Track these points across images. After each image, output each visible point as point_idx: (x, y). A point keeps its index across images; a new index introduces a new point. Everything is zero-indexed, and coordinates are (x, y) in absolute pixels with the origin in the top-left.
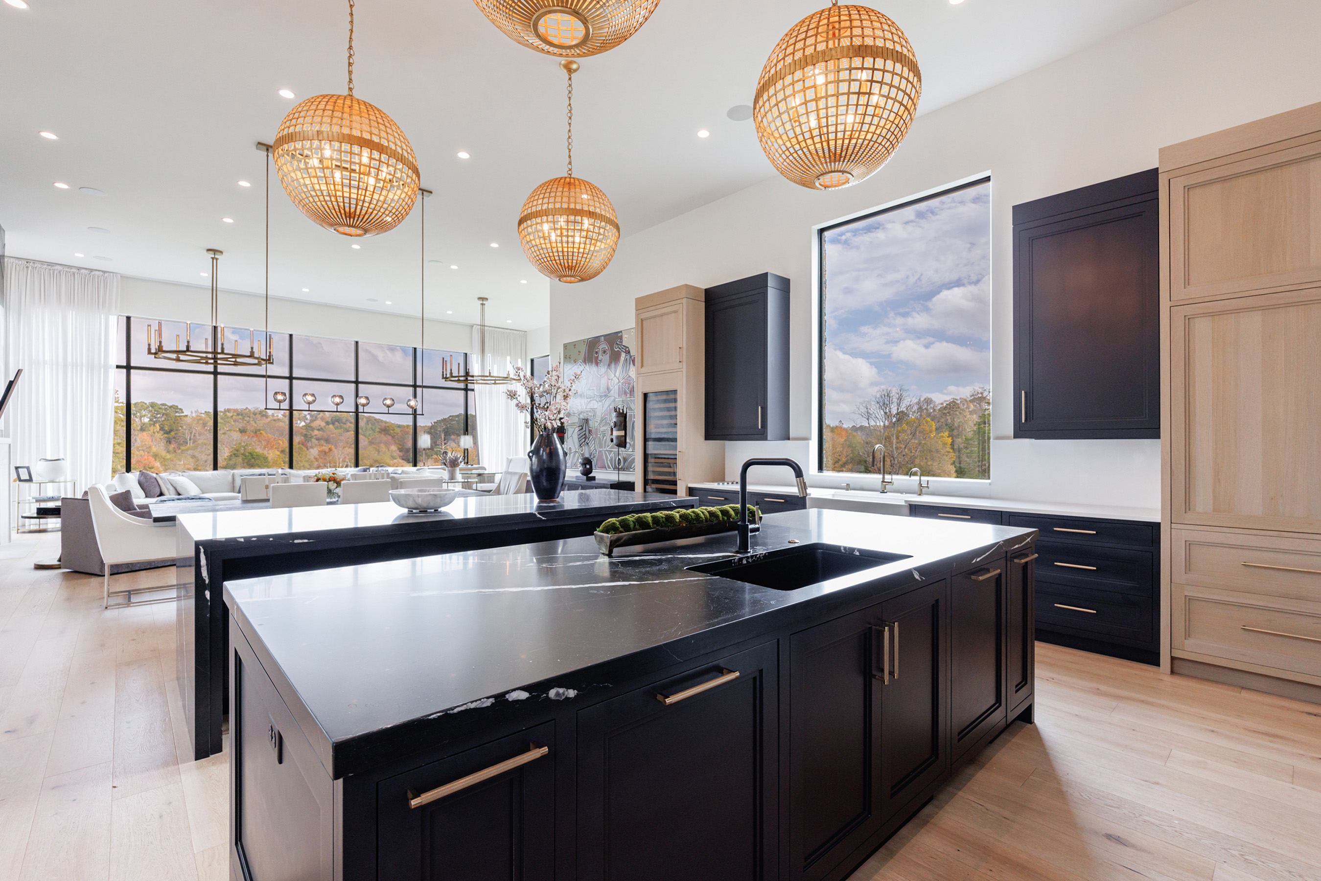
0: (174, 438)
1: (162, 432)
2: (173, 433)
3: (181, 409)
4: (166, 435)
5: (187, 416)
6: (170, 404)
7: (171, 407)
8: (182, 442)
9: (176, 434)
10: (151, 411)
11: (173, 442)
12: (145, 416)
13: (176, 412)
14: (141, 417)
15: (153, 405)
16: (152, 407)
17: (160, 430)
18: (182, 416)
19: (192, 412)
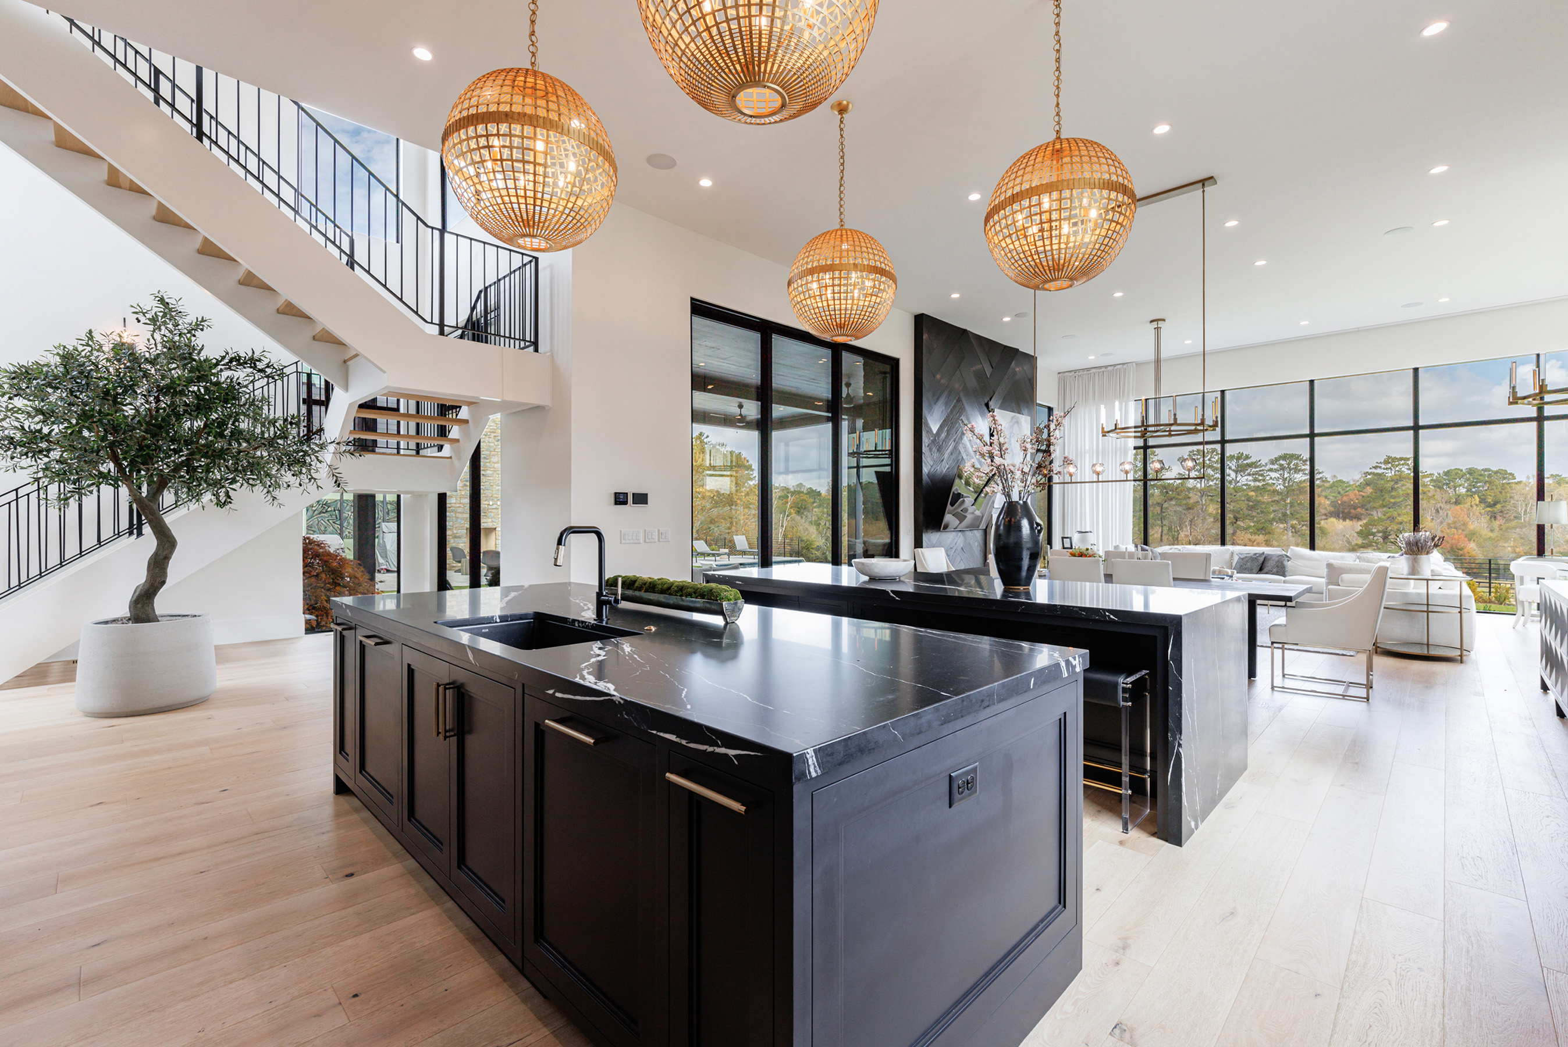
0: (1501, 512)
1: (1483, 505)
2: (1499, 506)
3: (1511, 474)
4: (1489, 509)
5: (1520, 482)
6: (1495, 469)
7: (1496, 472)
8: (1512, 517)
9: (1503, 507)
10: (1468, 479)
11: (1499, 518)
12: (1460, 485)
13: (1504, 478)
14: (1455, 487)
15: (1471, 471)
16: (1470, 474)
17: (1480, 502)
18: (1512, 483)
19: (1528, 477)
